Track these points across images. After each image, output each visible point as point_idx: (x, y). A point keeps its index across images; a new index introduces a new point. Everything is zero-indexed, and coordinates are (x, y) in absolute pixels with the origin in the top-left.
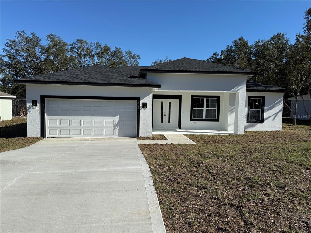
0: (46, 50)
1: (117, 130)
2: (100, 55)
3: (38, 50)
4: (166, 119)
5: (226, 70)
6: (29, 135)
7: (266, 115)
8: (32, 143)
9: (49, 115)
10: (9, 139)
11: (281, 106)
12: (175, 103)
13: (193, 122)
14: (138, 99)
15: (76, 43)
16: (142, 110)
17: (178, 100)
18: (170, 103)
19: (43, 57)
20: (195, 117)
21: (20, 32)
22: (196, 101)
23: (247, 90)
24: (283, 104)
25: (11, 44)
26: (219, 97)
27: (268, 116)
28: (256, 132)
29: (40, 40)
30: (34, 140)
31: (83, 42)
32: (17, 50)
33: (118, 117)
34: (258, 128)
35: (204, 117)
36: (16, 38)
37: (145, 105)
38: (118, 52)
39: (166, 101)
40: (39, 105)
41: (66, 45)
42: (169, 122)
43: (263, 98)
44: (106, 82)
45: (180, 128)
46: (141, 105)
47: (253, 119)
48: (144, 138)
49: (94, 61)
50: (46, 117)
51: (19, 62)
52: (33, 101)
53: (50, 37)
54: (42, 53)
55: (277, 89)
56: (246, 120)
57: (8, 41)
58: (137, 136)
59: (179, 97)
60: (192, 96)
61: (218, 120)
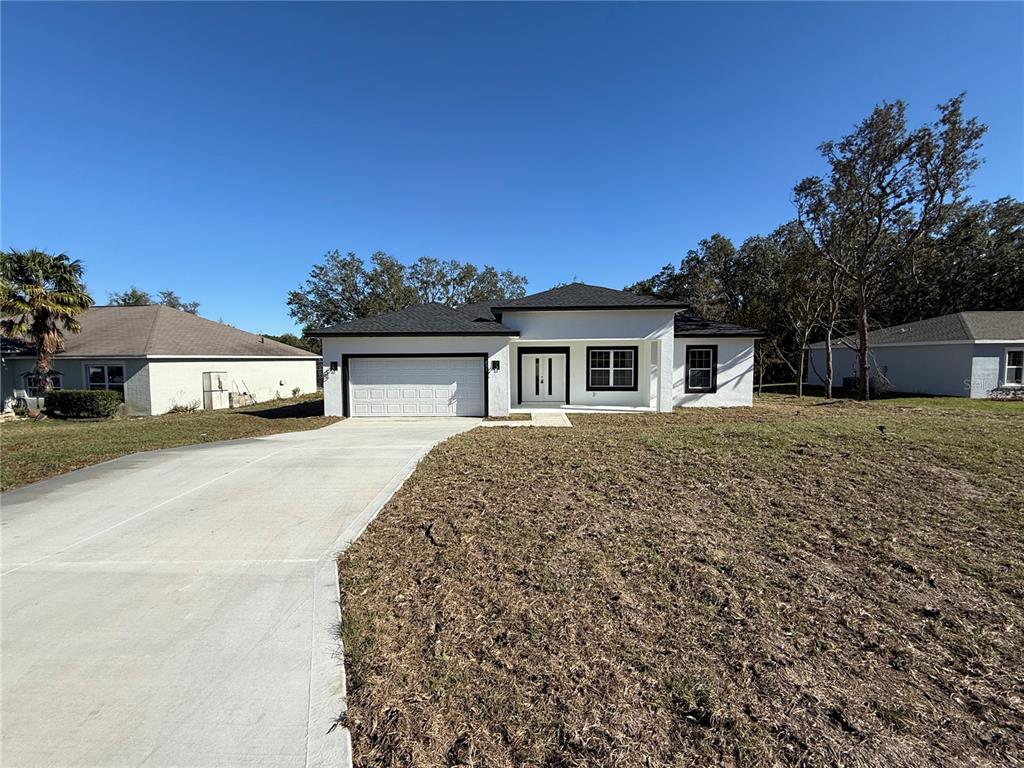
0: (371, 279)
1: (455, 406)
2: (460, 281)
3: (359, 280)
4: (543, 388)
5: (635, 304)
6: (326, 415)
7: (721, 378)
8: (328, 424)
9: (356, 383)
10: (301, 419)
11: (750, 362)
12: (559, 359)
13: (591, 392)
14: (486, 356)
15: (419, 264)
16: (491, 373)
17: (565, 355)
18: (550, 360)
19: (368, 290)
20: (596, 383)
21: (332, 254)
22: (596, 356)
23: (676, 336)
24: (753, 358)
25: (319, 272)
26: (636, 349)
27: (725, 381)
28: (701, 409)
29: (362, 263)
30: (334, 420)
31: (429, 262)
32: (328, 282)
33: (455, 384)
34: (707, 401)
35: (611, 384)
36: (326, 263)
37: (496, 365)
38: (490, 271)
39: (544, 358)
40: (339, 368)
41: (401, 268)
42: (550, 393)
43: (715, 348)
44: (435, 330)
45: (568, 402)
46: (490, 365)
47: (697, 386)
48: (496, 419)
49: (448, 293)
50: (351, 387)
51: (331, 301)
52: (332, 363)
53: (378, 257)
54: (367, 284)
55: (740, 331)
56: (683, 386)
57: (314, 269)
58: (485, 415)
59: (565, 350)
60: (589, 348)
61: (635, 389)
